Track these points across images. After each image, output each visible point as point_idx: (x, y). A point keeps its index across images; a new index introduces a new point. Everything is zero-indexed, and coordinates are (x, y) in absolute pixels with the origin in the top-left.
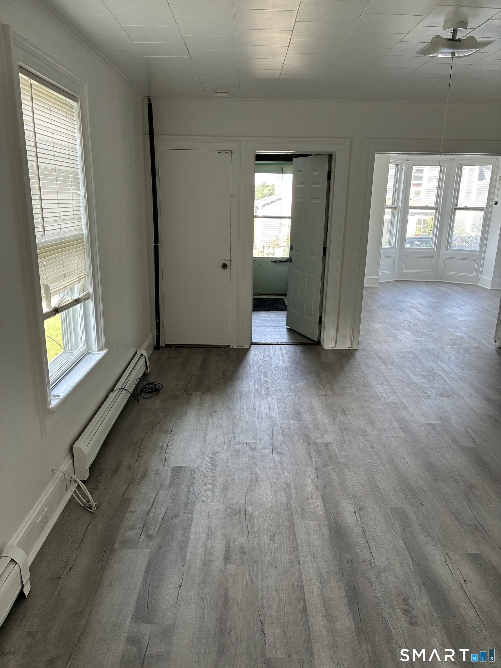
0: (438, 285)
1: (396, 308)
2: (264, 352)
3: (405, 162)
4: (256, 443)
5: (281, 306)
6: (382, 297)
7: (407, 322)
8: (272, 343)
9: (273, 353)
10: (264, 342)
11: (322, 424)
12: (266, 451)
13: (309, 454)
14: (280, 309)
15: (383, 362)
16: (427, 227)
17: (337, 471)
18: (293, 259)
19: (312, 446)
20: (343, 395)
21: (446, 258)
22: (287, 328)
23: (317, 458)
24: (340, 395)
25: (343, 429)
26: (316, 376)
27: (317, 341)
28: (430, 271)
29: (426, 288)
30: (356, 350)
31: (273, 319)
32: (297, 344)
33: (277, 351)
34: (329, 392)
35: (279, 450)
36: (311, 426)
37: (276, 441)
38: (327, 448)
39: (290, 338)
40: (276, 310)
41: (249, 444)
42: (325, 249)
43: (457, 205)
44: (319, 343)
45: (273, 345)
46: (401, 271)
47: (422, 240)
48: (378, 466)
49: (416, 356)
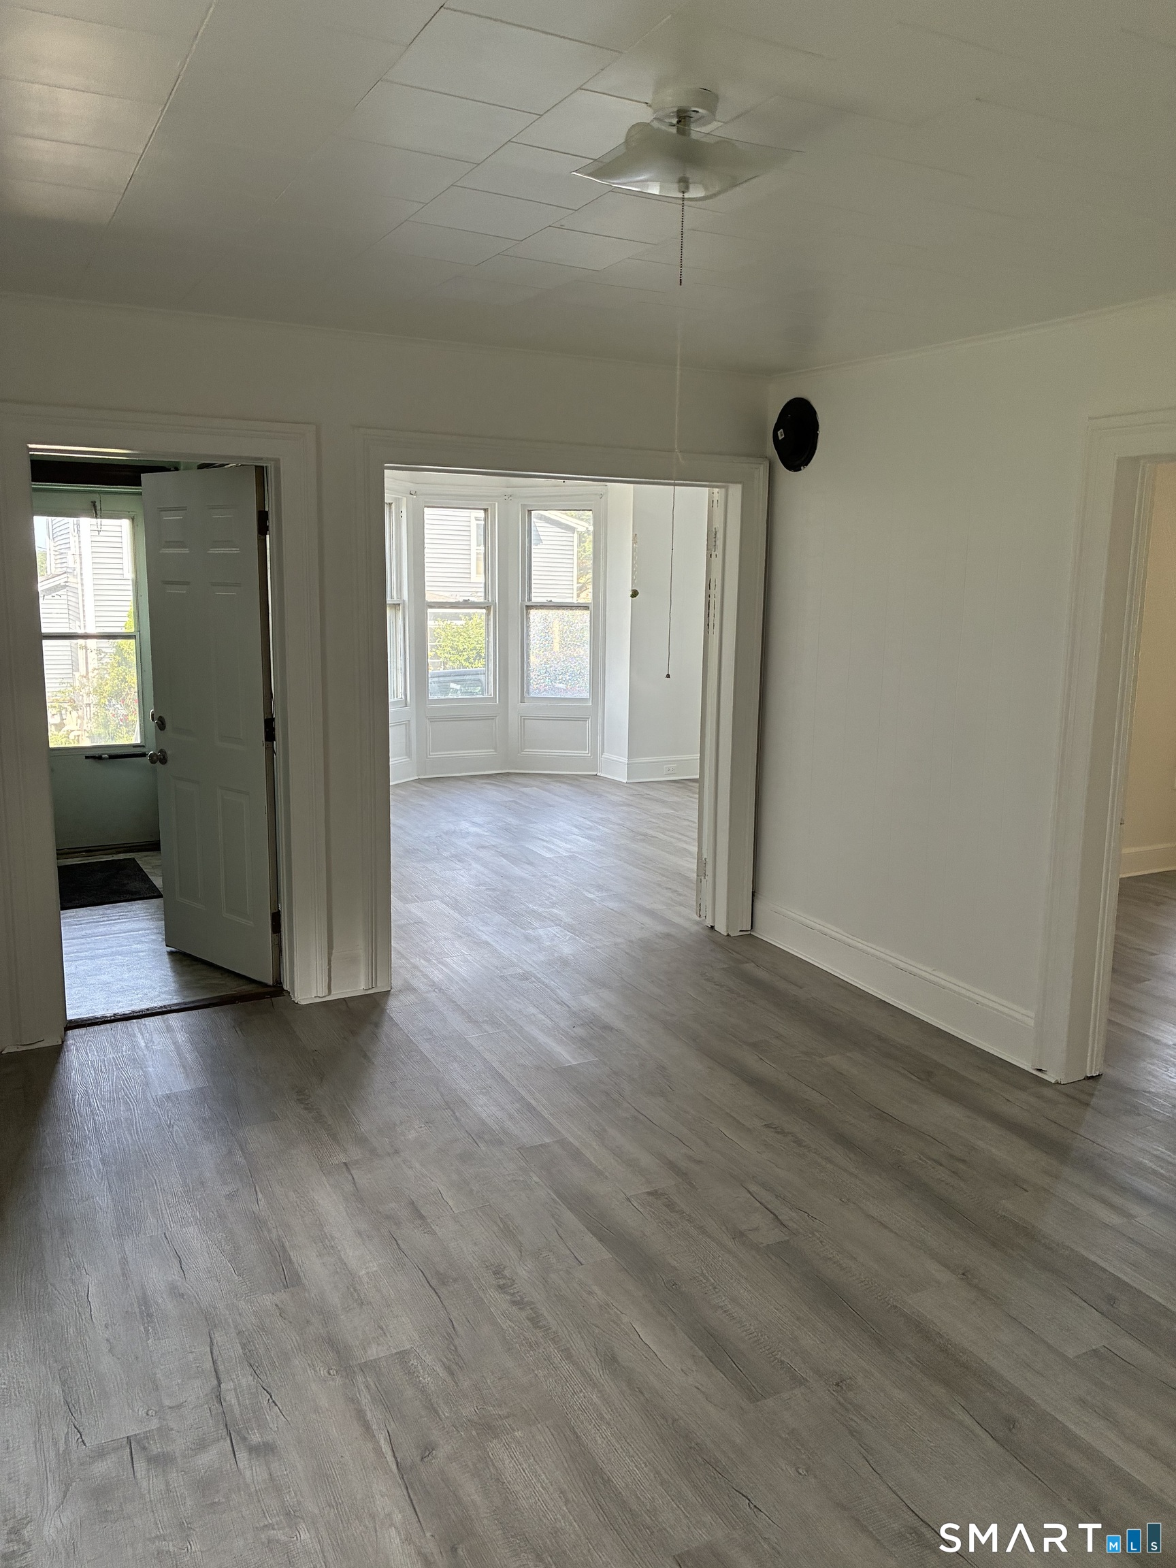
0: (518, 784)
1: (446, 854)
2: (115, 1047)
3: (405, 499)
4: (164, 1432)
5: (134, 885)
6: (400, 827)
7: (487, 889)
8: (134, 1012)
9: (147, 1046)
10: (109, 1013)
11: (365, 1279)
12: (207, 1459)
13: (360, 1415)
14: (132, 893)
15: (469, 1017)
16: (440, 646)
17: (470, 1463)
18: (169, 753)
19: (360, 1379)
20: (397, 1152)
21: (523, 719)
22: (170, 953)
23: (392, 1426)
24: (389, 1154)
25: (434, 1282)
26: (300, 1101)
27: (271, 983)
28: (491, 752)
29: (493, 793)
30: (387, 993)
31: (116, 928)
32: (214, 1001)
33: (156, 1037)
34: (355, 1153)
35: (255, 1438)
36: (334, 1299)
37: (234, 1401)
38: (409, 1373)
39: (184, 986)
40: (123, 899)
41: (138, 1442)
42: (269, 724)
43: (530, 599)
44: (277, 989)
45: (139, 1020)
46: (427, 756)
47: (465, 677)
48: (582, 1394)
49: (543, 983)
